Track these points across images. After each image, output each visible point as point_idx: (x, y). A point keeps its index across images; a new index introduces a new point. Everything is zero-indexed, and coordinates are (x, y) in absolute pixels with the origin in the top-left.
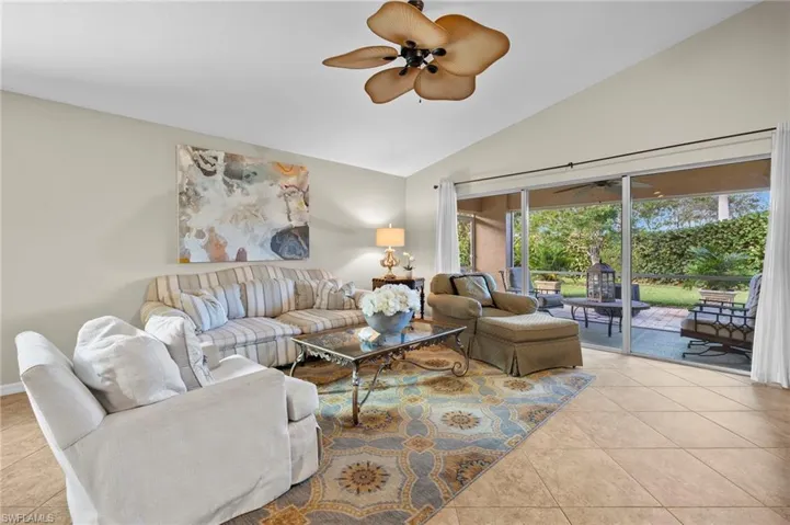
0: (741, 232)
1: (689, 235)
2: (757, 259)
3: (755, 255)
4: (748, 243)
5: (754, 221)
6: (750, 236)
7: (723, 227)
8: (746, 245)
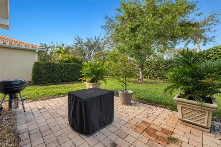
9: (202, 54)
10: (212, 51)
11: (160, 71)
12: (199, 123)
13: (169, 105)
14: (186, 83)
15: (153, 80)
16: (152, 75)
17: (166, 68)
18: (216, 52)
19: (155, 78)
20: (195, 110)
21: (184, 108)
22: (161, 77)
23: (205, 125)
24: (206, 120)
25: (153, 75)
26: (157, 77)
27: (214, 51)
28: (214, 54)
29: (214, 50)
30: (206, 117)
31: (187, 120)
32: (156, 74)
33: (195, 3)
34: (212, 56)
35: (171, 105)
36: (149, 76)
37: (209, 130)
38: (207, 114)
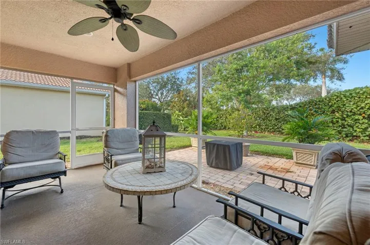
0: (330, 104)
1: (300, 107)
2: (340, 120)
3: (338, 118)
4: (334, 110)
5: (338, 97)
6: (335, 106)
7: (320, 101)
8: (333, 112)
9: (323, 101)
10: (335, 97)
11: (269, 121)
12: (308, 163)
13: (284, 155)
14: (299, 134)
15: (259, 134)
16: (257, 127)
17: (278, 117)
18: (339, 99)
19: (262, 131)
20: (306, 154)
21: (298, 153)
22: (271, 129)
23: (312, 164)
24: (313, 160)
25: (259, 126)
26: (265, 129)
27: (337, 98)
28: (337, 101)
29: (337, 96)
30: (313, 157)
31: (300, 162)
32: (263, 125)
33: (313, 44)
34: (335, 103)
35: (287, 155)
36: (254, 128)
37: (315, 167)
38: (314, 155)
